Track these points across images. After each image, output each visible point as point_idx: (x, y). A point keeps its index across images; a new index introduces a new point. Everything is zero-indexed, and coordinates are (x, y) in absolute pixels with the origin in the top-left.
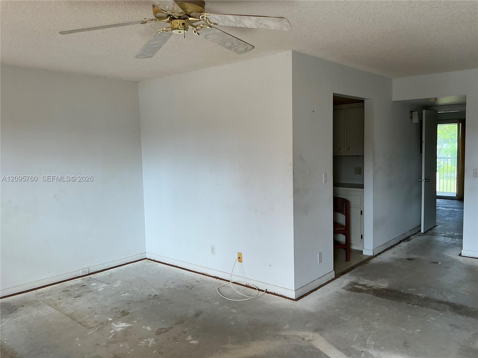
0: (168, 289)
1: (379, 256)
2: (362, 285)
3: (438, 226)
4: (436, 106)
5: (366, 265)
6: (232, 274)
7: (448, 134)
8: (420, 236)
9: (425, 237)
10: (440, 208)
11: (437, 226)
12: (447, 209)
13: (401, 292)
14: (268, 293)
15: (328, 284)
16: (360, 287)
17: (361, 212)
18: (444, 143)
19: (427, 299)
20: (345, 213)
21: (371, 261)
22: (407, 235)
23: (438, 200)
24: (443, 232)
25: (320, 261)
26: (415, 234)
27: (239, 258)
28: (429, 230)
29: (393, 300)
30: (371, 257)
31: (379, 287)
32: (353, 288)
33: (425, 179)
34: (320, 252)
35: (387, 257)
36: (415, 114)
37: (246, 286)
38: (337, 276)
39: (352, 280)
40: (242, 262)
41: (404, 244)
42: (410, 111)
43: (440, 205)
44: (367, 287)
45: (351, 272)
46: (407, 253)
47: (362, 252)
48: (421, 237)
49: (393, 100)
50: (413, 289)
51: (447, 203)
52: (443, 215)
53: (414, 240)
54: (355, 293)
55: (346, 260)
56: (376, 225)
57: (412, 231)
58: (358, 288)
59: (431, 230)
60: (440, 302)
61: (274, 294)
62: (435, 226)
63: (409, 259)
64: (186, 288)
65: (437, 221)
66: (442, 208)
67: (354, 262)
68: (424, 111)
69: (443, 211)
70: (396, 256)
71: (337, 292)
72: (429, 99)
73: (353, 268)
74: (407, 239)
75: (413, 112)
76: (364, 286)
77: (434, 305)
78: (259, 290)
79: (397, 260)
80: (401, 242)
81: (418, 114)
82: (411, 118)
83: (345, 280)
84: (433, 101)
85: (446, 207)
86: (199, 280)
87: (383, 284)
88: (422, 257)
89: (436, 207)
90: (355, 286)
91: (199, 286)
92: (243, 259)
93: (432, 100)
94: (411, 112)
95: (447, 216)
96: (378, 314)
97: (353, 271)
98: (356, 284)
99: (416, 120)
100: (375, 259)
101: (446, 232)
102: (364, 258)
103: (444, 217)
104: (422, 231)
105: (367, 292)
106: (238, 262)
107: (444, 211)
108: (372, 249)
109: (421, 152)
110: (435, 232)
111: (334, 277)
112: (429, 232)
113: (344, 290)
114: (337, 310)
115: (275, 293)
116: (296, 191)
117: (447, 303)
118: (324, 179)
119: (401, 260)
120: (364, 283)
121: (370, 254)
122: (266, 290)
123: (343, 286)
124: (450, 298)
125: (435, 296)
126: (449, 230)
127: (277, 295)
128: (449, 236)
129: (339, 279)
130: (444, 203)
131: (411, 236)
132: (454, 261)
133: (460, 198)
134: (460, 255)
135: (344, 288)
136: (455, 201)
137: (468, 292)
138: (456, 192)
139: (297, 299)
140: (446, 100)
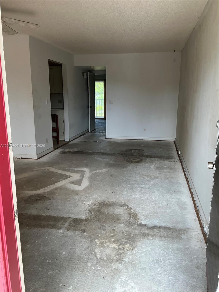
1: (72, 141)
4: (94, 71)
5: (67, 145)
8: (89, 133)
9: (91, 133)
12: (100, 123)
13: (83, 152)
14: (22, 159)
15: (51, 153)
16: (66, 152)
17: (63, 121)
19: (93, 152)
20: (56, 122)
23: (96, 120)
24: (98, 131)
25: (47, 142)
26: (87, 132)
28: (92, 131)
29: (80, 154)
30: (69, 142)
31: (74, 151)
32: (62, 152)
33: (90, 106)
34: (47, 138)
35: (76, 141)
36: (85, 74)
38: (55, 149)
39: (62, 150)
45: (61, 148)
46: (84, 139)
47: (64, 140)
49: (75, 66)
50: (88, 150)
52: (98, 125)
53: (87, 135)
54: (64, 154)
55: (58, 144)
56: (70, 127)
57: (85, 131)
59: (93, 130)
60: (98, 153)
61: (26, 158)
62: (95, 129)
63: (85, 141)
65: (96, 127)
67: (61, 144)
68: (89, 73)
69: (98, 124)
71: (56, 155)
72: (91, 67)
73: (61, 146)
74: (84, 134)
76: (68, 151)
77: (96, 154)
78: (18, 158)
79: (80, 142)
80: (81, 136)
82: (83, 76)
83: (59, 150)
85: (100, 122)
87: (76, 150)
88: (90, 140)
89: (95, 122)
93: (92, 67)
94: (83, 73)
95: (100, 126)
96: (75, 159)
97: (61, 147)
98: (64, 151)
99: (85, 77)
100: (70, 142)
102: (66, 143)
104: (90, 131)
105: (69, 153)
108: (69, 138)
109: (88, 93)
110: (95, 131)
111: (53, 150)
114: (57, 160)
117: (100, 153)
119: (82, 142)
121: (68, 141)
122: (21, 157)
123: (58, 152)
124: (102, 151)
125: (96, 151)
126: (101, 131)
127: (27, 159)
128: (101, 133)
129: (56, 150)
130: (99, 121)
131: (85, 133)
132: (103, 140)
133: (105, 118)
134: (105, 138)
135: (59, 153)
136: (103, 120)
137: (108, 149)
138: (103, 116)
139: (38, 159)
140: (98, 68)
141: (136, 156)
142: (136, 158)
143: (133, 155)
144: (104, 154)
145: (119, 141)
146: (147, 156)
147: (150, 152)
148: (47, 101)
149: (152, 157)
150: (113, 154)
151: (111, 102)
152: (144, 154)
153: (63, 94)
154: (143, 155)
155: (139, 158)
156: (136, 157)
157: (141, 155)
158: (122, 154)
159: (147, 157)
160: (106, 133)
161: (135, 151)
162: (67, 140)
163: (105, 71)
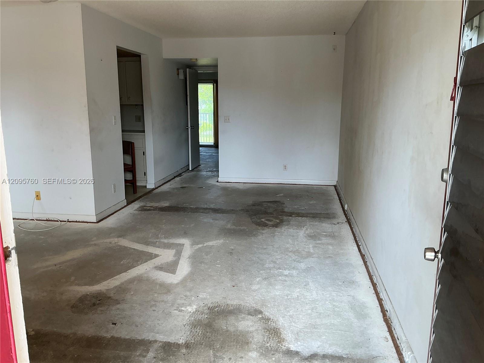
1: (159, 188)
2: (149, 207)
3: (202, 166)
4: (197, 66)
5: (150, 194)
6: (33, 212)
7: (206, 96)
8: (188, 172)
9: (193, 173)
10: (202, 153)
11: (201, 165)
12: (207, 154)
13: (179, 207)
14: (70, 222)
15: (122, 210)
16: (148, 208)
17: (144, 152)
18: (203, 104)
19: (197, 208)
20: (131, 153)
21: (153, 191)
22: (180, 172)
23: (200, 148)
24: (205, 169)
25: (115, 191)
26: (185, 171)
27: (37, 196)
30: (153, 189)
31: (163, 206)
32: (143, 209)
33: (191, 126)
34: (114, 184)
35: (166, 187)
36: (181, 71)
38: (129, 203)
39: (141, 205)
40: (40, 200)
41: (178, 179)
42: (177, 69)
43: (202, 151)
44: (153, 207)
45: (139, 200)
46: (180, 184)
47: (146, 186)
48: (189, 173)
49: (164, 58)
50: (187, 204)
51: (207, 150)
52: (204, 158)
53: (185, 175)
54: (145, 212)
55: (134, 193)
56: (156, 163)
57: (183, 169)
58: (147, 209)
59: (196, 167)
60: (206, 209)
61: (76, 222)
62: (199, 166)
63: (182, 187)
65: (201, 162)
66: (204, 154)
67: (140, 194)
68: (188, 69)
69: (204, 156)
70: (172, 186)
71: (130, 213)
72: (191, 59)
73: (140, 197)
74: (180, 175)
75: (179, 70)
76: (151, 207)
77: (201, 211)
78: (61, 221)
79: (174, 189)
80: (175, 177)
81: (184, 72)
82: (178, 74)
83: (136, 205)
84: (195, 61)
85: (206, 153)
87: (166, 204)
88: (192, 185)
89: (199, 153)
90: (144, 208)
92: (42, 196)
94: (178, 69)
95: (207, 159)
96: (164, 221)
97: (141, 199)
98: (145, 206)
99: (182, 77)
100: (157, 190)
101: (207, 169)
102: (148, 190)
103: (205, 159)
104: (190, 169)
105: (154, 210)
107: (205, 155)
108: (154, 183)
109: (187, 105)
110: (200, 169)
111: (126, 204)
112: (195, 169)
113: (136, 211)
114: (133, 223)
115: (77, 221)
117: (210, 209)
118: (114, 121)
119: (176, 188)
120: (152, 205)
121: (153, 187)
122: (68, 220)
123: (134, 209)
124: (212, 206)
125: (203, 206)
126: (209, 168)
127: (79, 222)
128: (209, 171)
129: (130, 205)
130: (205, 150)
131: (182, 173)
132: (214, 186)
133: (216, 145)
134: (218, 182)
135: (135, 210)
136: (213, 149)
137: (223, 201)
138: (213, 142)
139: (98, 222)
140: (203, 61)
141: (271, 214)
142: (271, 219)
143: (266, 213)
144: (216, 211)
145: (241, 187)
146: (291, 214)
147: (296, 207)
148: (115, 119)
149: (299, 215)
150: (232, 210)
151: (227, 120)
152: (286, 210)
153: (143, 105)
154: (283, 213)
155: (277, 218)
156: (273, 217)
157: (281, 212)
158: (247, 211)
159: (291, 216)
160: (218, 171)
161: (269, 204)
162: (151, 185)
163: (216, 66)
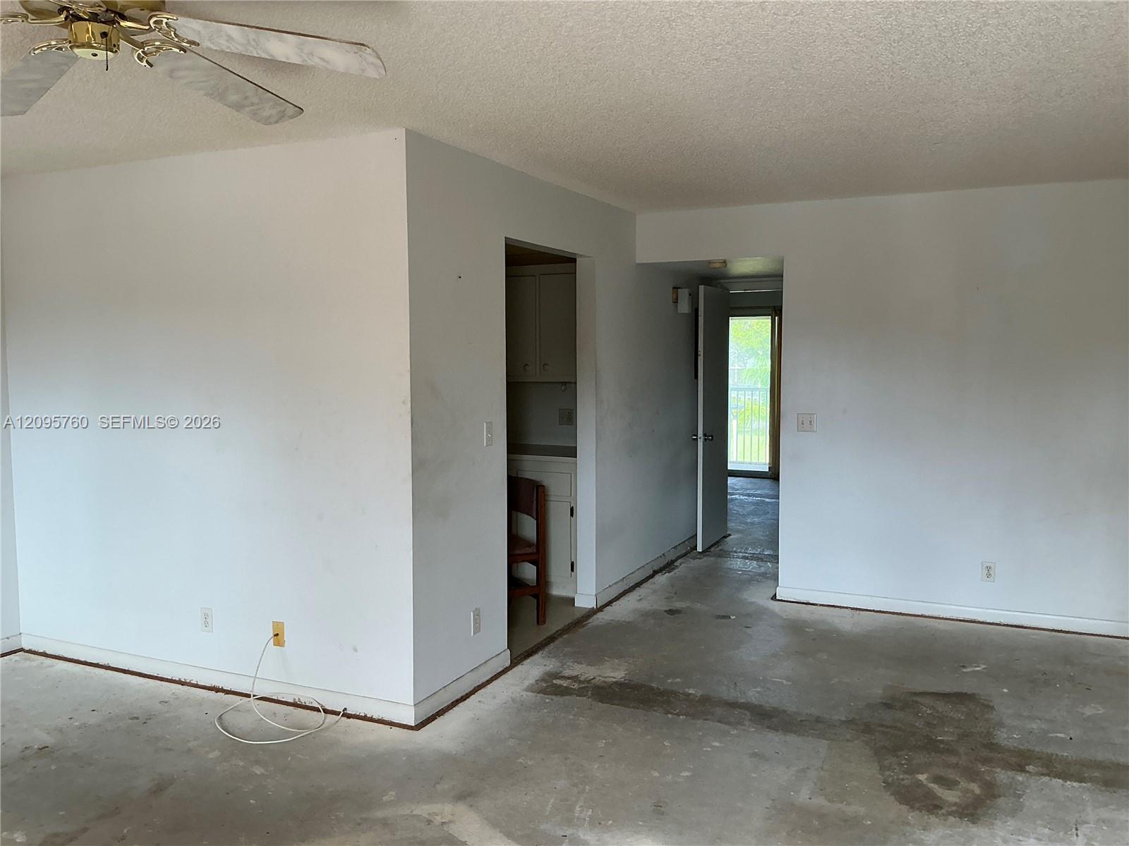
0: (80, 728)
1: (608, 608)
2: (569, 678)
3: (731, 537)
4: (726, 277)
5: (580, 630)
6: (257, 676)
8: (694, 558)
9: (706, 561)
10: (737, 496)
11: (730, 535)
12: (751, 499)
13: (652, 689)
14: (349, 716)
15: (495, 683)
16: (566, 683)
17: (572, 510)
19: (705, 700)
20: (535, 514)
21: (590, 620)
22: (669, 559)
23: (731, 481)
24: (742, 548)
25: (477, 630)
26: (685, 555)
27: (277, 635)
28: (712, 546)
29: (634, 707)
30: (591, 613)
31: (607, 680)
32: (550, 687)
33: (705, 435)
34: (476, 609)
35: (625, 609)
36: (684, 294)
37: (295, 705)
38: (515, 661)
39: (548, 669)
40: (283, 646)
41: (661, 579)
42: (674, 288)
43: (738, 490)
44: (580, 682)
45: (546, 649)
46: (668, 598)
47: (573, 599)
48: (697, 560)
49: (638, 262)
50: (678, 680)
51: (749, 486)
52: (740, 511)
53: (683, 568)
54: (553, 697)
55: (538, 623)
56: (604, 537)
57: (678, 547)
58: (561, 686)
59: (716, 545)
60: (733, 705)
61: (365, 718)
62: (725, 537)
63: (671, 612)
64: (131, 721)
65: (731, 525)
66: (741, 497)
67: (554, 625)
68: (702, 288)
69: (742, 504)
70: (645, 606)
71: (513, 700)
72: (709, 262)
73: (551, 639)
74: (668, 566)
75: (679, 290)
76: (575, 679)
77: (719, 711)
78: (326, 711)
79: (647, 614)
80: (655, 573)
81: (690, 294)
82: (676, 301)
83: (534, 669)
84: (719, 268)
85: (749, 495)
86: (166, 699)
87: (615, 672)
88: (698, 606)
89: (726, 495)
90: (554, 681)
91: (167, 715)
92: (287, 636)
93: (717, 265)
94: (676, 288)
95: (749, 514)
96: (601, 744)
97: (552, 646)
98: (556, 675)
99: (684, 307)
100: (600, 615)
101: (747, 549)
102: (578, 615)
103: (744, 516)
104: (699, 549)
105: (580, 693)
106: (274, 645)
107: (745, 503)
108: (594, 593)
109: (696, 377)
110: (726, 549)
111: (508, 663)
112: (712, 549)
113: (528, 693)
114: (511, 742)
115: (366, 716)
116: (419, 466)
117: (747, 707)
118: (487, 435)
119: (653, 614)
120: (575, 674)
121: (591, 605)
122: (345, 709)
123: (527, 683)
124: (753, 696)
125: (725, 696)
126: (754, 544)
127: (371, 720)
128: (754, 558)
129: (520, 667)
130: (745, 486)
131: (676, 560)
132: (764, 611)
133: (773, 475)
134: (774, 598)
135: (530, 689)
136: (767, 482)
137: (788, 679)
138: (768, 462)
139: (419, 726)
140: (745, 265)
141: (950, 751)
142: (952, 775)
143: (931, 745)
144: (766, 717)
145: (846, 623)
146: (1021, 760)
147: (1034, 726)
149: (1050, 766)
150: (818, 720)
151: (806, 424)
152: (1002, 737)
154: (990, 751)
155: (972, 775)
156: (956, 766)
157: (985, 746)
158: (867, 729)
159: (1021, 769)
161: (942, 707)
162: (585, 600)
163: (778, 277)
